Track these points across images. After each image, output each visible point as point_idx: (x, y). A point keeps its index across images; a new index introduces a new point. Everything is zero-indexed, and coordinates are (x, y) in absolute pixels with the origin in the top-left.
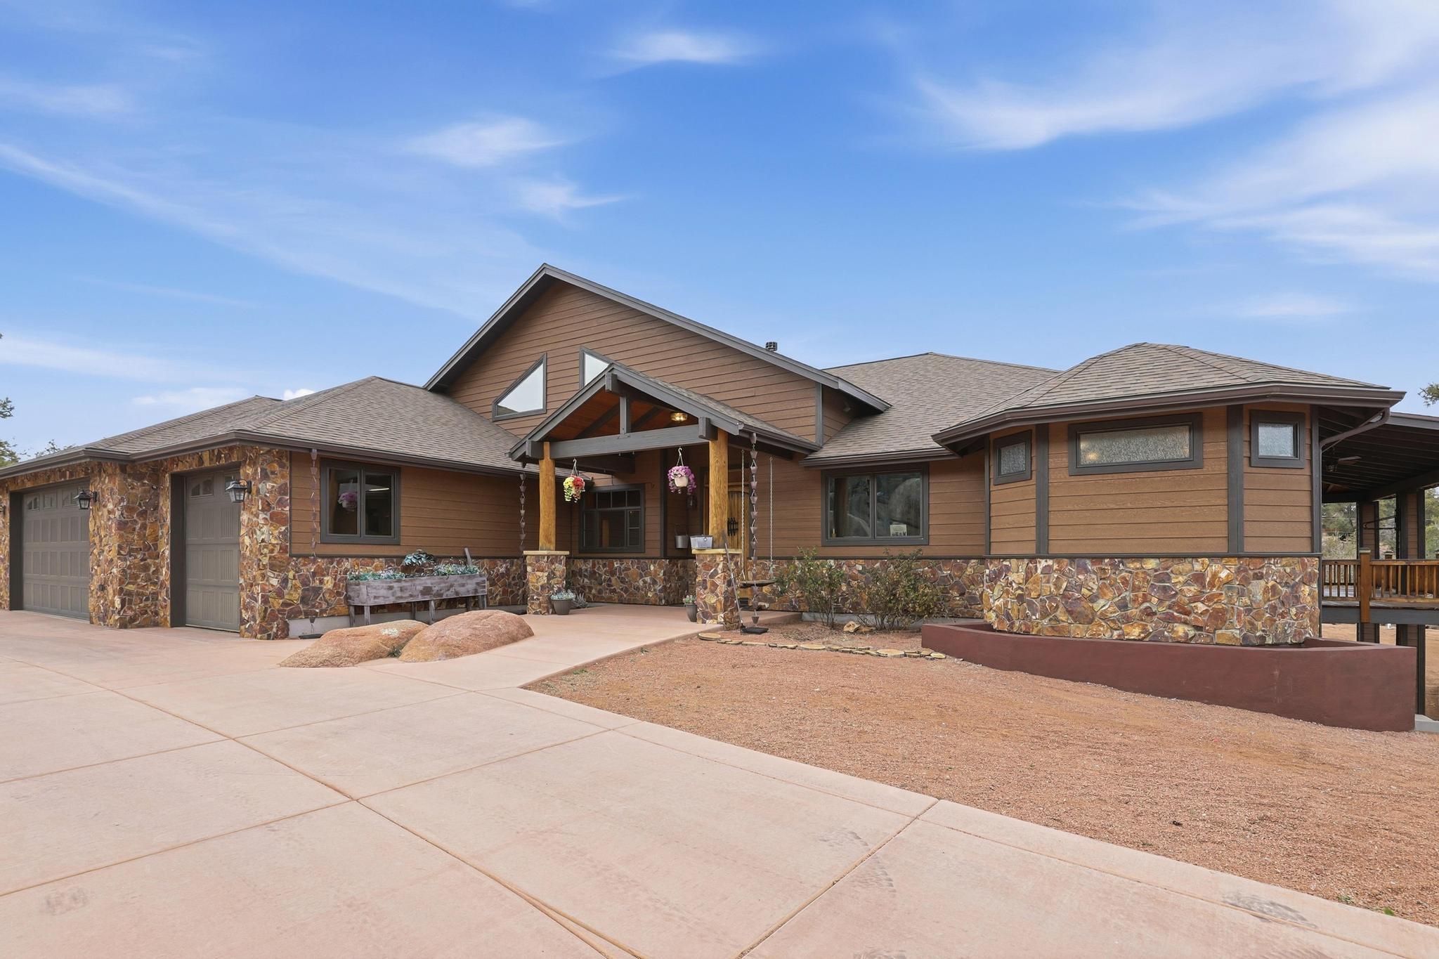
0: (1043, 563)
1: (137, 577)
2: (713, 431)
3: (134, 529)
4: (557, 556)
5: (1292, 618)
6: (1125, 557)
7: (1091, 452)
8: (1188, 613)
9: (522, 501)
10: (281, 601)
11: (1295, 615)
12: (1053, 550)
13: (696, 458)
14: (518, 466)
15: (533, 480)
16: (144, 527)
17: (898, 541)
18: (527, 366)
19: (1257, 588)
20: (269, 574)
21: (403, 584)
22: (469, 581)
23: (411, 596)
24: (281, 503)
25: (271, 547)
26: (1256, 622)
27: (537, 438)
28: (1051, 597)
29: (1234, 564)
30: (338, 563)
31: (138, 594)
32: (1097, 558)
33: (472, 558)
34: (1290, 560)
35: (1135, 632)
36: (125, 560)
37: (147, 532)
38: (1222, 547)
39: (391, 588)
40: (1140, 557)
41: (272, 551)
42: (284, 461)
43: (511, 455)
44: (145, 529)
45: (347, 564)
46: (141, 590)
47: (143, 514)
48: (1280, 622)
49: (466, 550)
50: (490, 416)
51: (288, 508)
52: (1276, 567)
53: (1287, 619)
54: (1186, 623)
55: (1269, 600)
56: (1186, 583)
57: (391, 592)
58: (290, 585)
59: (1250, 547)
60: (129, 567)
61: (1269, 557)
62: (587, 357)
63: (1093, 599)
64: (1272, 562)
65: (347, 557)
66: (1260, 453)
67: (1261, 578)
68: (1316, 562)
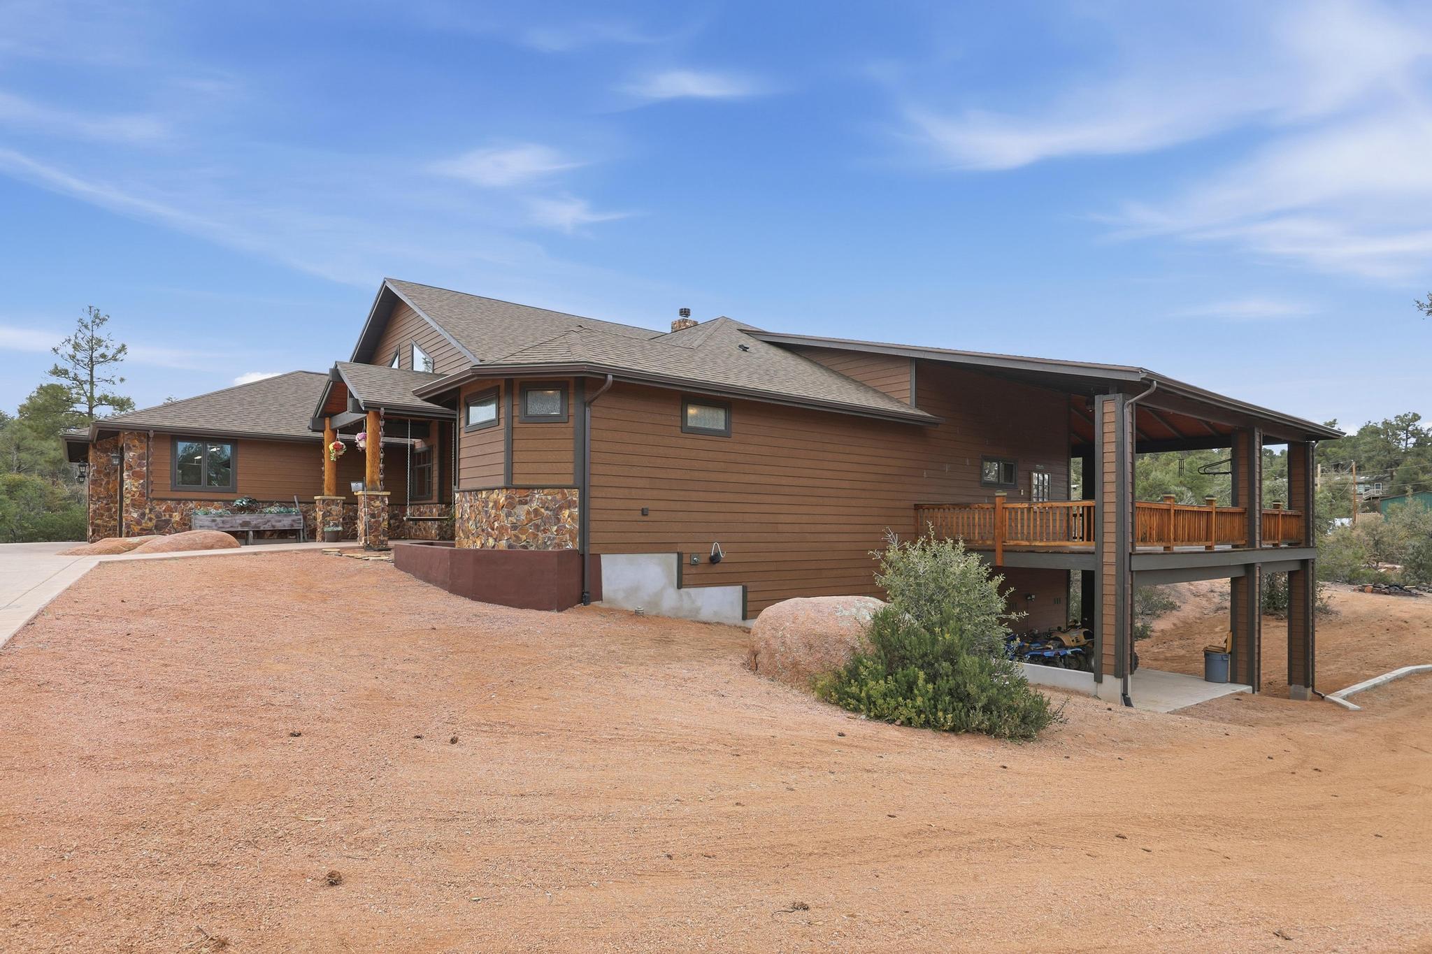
0: (457, 496)
1: (102, 515)
3: (102, 484)
4: (333, 500)
5: (552, 533)
6: (477, 491)
8: (492, 529)
10: (140, 527)
11: (556, 531)
12: (462, 487)
16: (108, 483)
19: (521, 511)
20: (131, 510)
21: (225, 518)
22: (285, 519)
23: (232, 527)
24: (140, 465)
25: (132, 493)
26: (520, 536)
28: (459, 519)
29: (505, 494)
30: (184, 504)
31: (103, 526)
32: (471, 492)
33: (299, 503)
34: (552, 491)
35: (478, 543)
36: (96, 504)
37: (110, 486)
38: (501, 482)
39: (214, 521)
40: (481, 490)
41: (133, 496)
42: (143, 438)
44: (109, 484)
45: (191, 505)
46: (105, 524)
47: (108, 475)
48: (540, 534)
49: (295, 497)
51: (145, 468)
52: (538, 495)
53: (549, 534)
54: (492, 536)
55: (531, 520)
56: (492, 508)
57: (214, 523)
58: (146, 517)
59: (516, 481)
60: (98, 509)
61: (533, 488)
62: (416, 347)
63: (469, 520)
64: (536, 492)
65: (191, 500)
66: (529, 413)
67: (526, 503)
68: (576, 492)
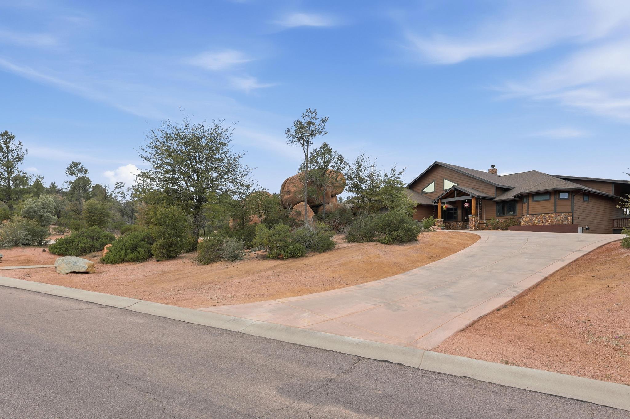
0: (527, 216)
2: (473, 197)
4: (441, 220)
6: (539, 214)
7: (536, 198)
8: (548, 222)
9: (434, 210)
12: (529, 214)
13: (470, 201)
14: (433, 204)
15: (437, 207)
17: (511, 215)
18: (431, 182)
26: (559, 222)
27: (438, 199)
28: (529, 221)
29: (554, 214)
32: (535, 214)
34: (566, 213)
35: (541, 225)
38: (553, 212)
40: (542, 214)
43: (432, 202)
48: (563, 222)
50: (421, 193)
52: (563, 214)
53: (565, 222)
54: (548, 223)
55: (561, 219)
56: (548, 217)
59: (557, 212)
61: (562, 213)
62: (445, 180)
63: (535, 220)
66: (561, 198)
67: (560, 216)
68: (572, 214)
